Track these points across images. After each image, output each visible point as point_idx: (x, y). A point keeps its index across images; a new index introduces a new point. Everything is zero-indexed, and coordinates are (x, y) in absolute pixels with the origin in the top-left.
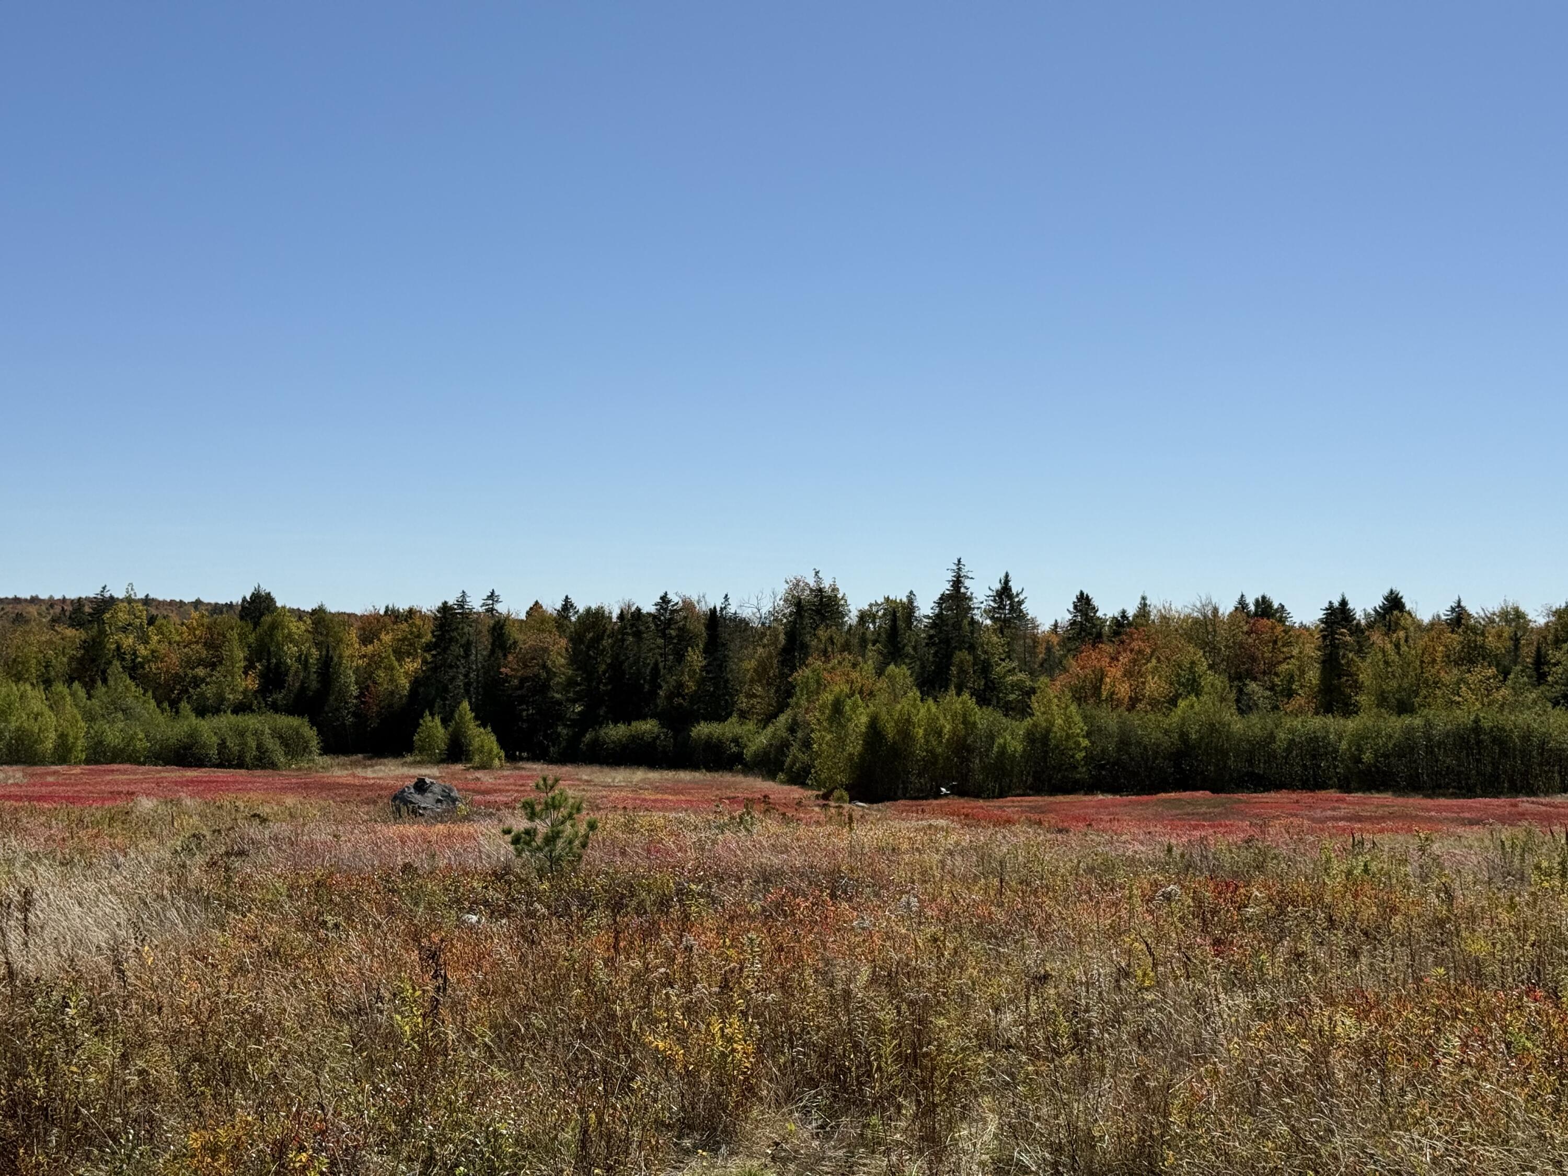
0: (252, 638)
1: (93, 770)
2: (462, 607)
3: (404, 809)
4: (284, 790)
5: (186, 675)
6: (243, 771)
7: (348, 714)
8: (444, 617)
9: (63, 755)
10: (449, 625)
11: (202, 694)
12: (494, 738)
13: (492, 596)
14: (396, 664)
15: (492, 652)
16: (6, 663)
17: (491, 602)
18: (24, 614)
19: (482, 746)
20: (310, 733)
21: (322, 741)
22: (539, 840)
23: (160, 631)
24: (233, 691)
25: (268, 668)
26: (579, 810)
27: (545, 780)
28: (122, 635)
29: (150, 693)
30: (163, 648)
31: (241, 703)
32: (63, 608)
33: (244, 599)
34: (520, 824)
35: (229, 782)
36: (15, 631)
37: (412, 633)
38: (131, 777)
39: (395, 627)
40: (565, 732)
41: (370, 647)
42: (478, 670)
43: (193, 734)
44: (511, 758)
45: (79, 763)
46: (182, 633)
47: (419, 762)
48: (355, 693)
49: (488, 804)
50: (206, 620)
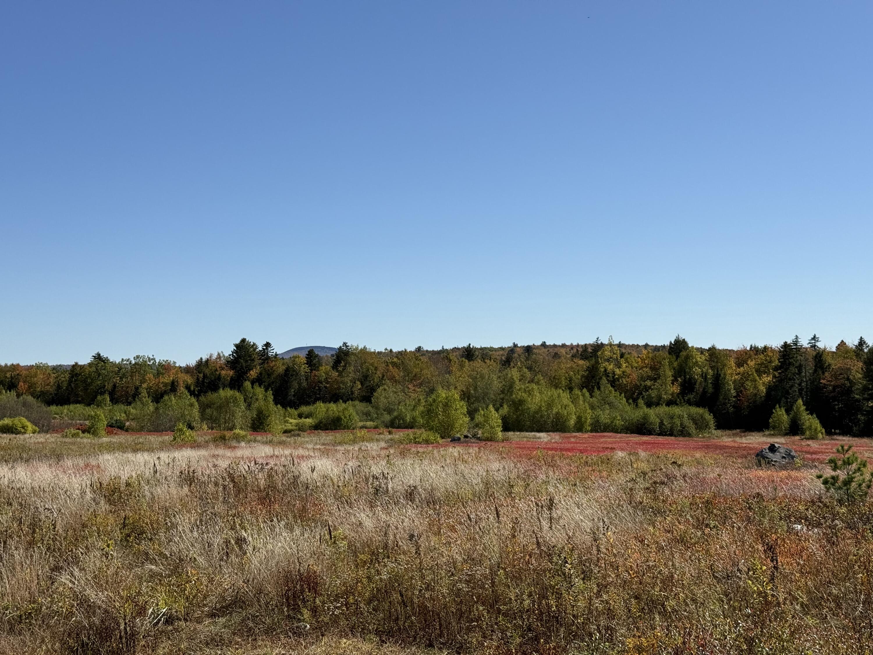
0: (675, 364)
1: (593, 435)
2: (796, 345)
3: (763, 461)
4: (696, 448)
5: (641, 385)
6: (673, 438)
7: (730, 406)
8: (785, 351)
9: (579, 427)
10: (788, 355)
11: (650, 395)
12: (818, 421)
13: (814, 338)
14: (757, 378)
15: (815, 371)
16: (550, 379)
17: (814, 341)
18: (559, 353)
19: (811, 426)
20: (709, 417)
21: (716, 422)
22: (839, 483)
23: (627, 361)
24: (666, 393)
25: (685, 380)
26: (865, 466)
27: (842, 447)
28: (607, 363)
29: (623, 395)
30: (629, 371)
31: (670, 400)
32: (577, 350)
33: (671, 343)
34: (829, 472)
35: (664, 444)
36: (554, 362)
37: (766, 360)
38: (614, 440)
39: (756, 357)
40: (863, 418)
41: (742, 369)
42: (807, 382)
43: (645, 417)
44: (829, 433)
45: (587, 431)
46: (638, 362)
47: (773, 435)
48: (734, 394)
49: (813, 460)
50: (650, 355)
